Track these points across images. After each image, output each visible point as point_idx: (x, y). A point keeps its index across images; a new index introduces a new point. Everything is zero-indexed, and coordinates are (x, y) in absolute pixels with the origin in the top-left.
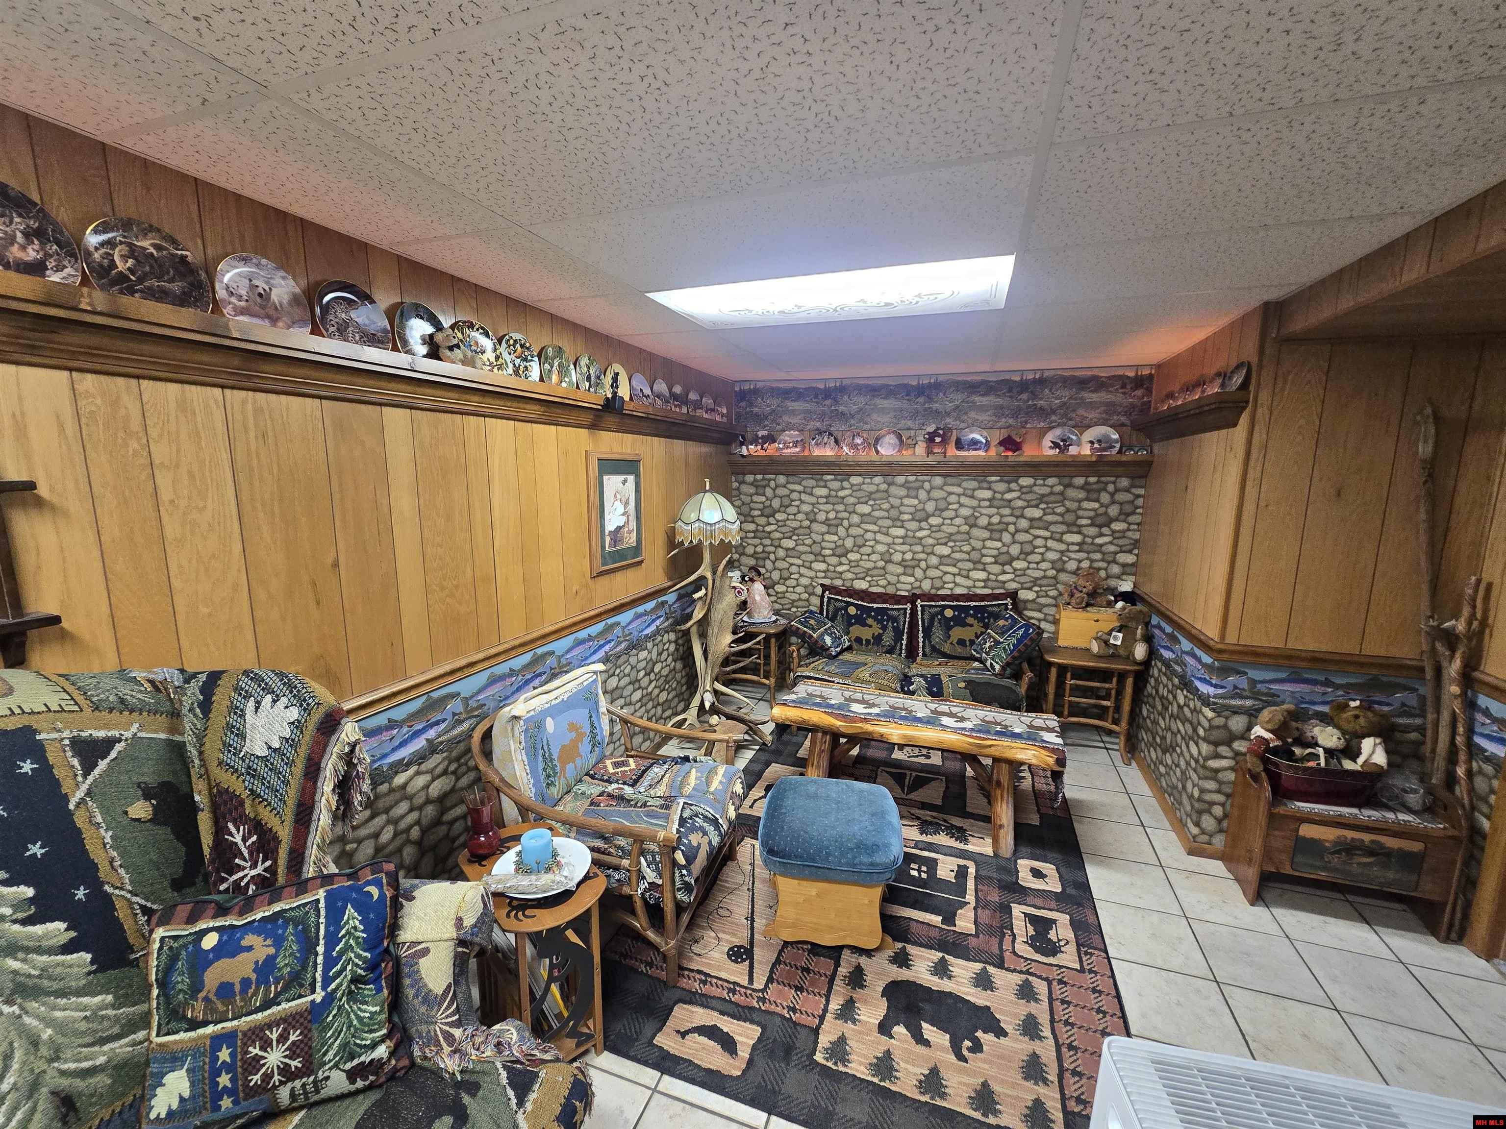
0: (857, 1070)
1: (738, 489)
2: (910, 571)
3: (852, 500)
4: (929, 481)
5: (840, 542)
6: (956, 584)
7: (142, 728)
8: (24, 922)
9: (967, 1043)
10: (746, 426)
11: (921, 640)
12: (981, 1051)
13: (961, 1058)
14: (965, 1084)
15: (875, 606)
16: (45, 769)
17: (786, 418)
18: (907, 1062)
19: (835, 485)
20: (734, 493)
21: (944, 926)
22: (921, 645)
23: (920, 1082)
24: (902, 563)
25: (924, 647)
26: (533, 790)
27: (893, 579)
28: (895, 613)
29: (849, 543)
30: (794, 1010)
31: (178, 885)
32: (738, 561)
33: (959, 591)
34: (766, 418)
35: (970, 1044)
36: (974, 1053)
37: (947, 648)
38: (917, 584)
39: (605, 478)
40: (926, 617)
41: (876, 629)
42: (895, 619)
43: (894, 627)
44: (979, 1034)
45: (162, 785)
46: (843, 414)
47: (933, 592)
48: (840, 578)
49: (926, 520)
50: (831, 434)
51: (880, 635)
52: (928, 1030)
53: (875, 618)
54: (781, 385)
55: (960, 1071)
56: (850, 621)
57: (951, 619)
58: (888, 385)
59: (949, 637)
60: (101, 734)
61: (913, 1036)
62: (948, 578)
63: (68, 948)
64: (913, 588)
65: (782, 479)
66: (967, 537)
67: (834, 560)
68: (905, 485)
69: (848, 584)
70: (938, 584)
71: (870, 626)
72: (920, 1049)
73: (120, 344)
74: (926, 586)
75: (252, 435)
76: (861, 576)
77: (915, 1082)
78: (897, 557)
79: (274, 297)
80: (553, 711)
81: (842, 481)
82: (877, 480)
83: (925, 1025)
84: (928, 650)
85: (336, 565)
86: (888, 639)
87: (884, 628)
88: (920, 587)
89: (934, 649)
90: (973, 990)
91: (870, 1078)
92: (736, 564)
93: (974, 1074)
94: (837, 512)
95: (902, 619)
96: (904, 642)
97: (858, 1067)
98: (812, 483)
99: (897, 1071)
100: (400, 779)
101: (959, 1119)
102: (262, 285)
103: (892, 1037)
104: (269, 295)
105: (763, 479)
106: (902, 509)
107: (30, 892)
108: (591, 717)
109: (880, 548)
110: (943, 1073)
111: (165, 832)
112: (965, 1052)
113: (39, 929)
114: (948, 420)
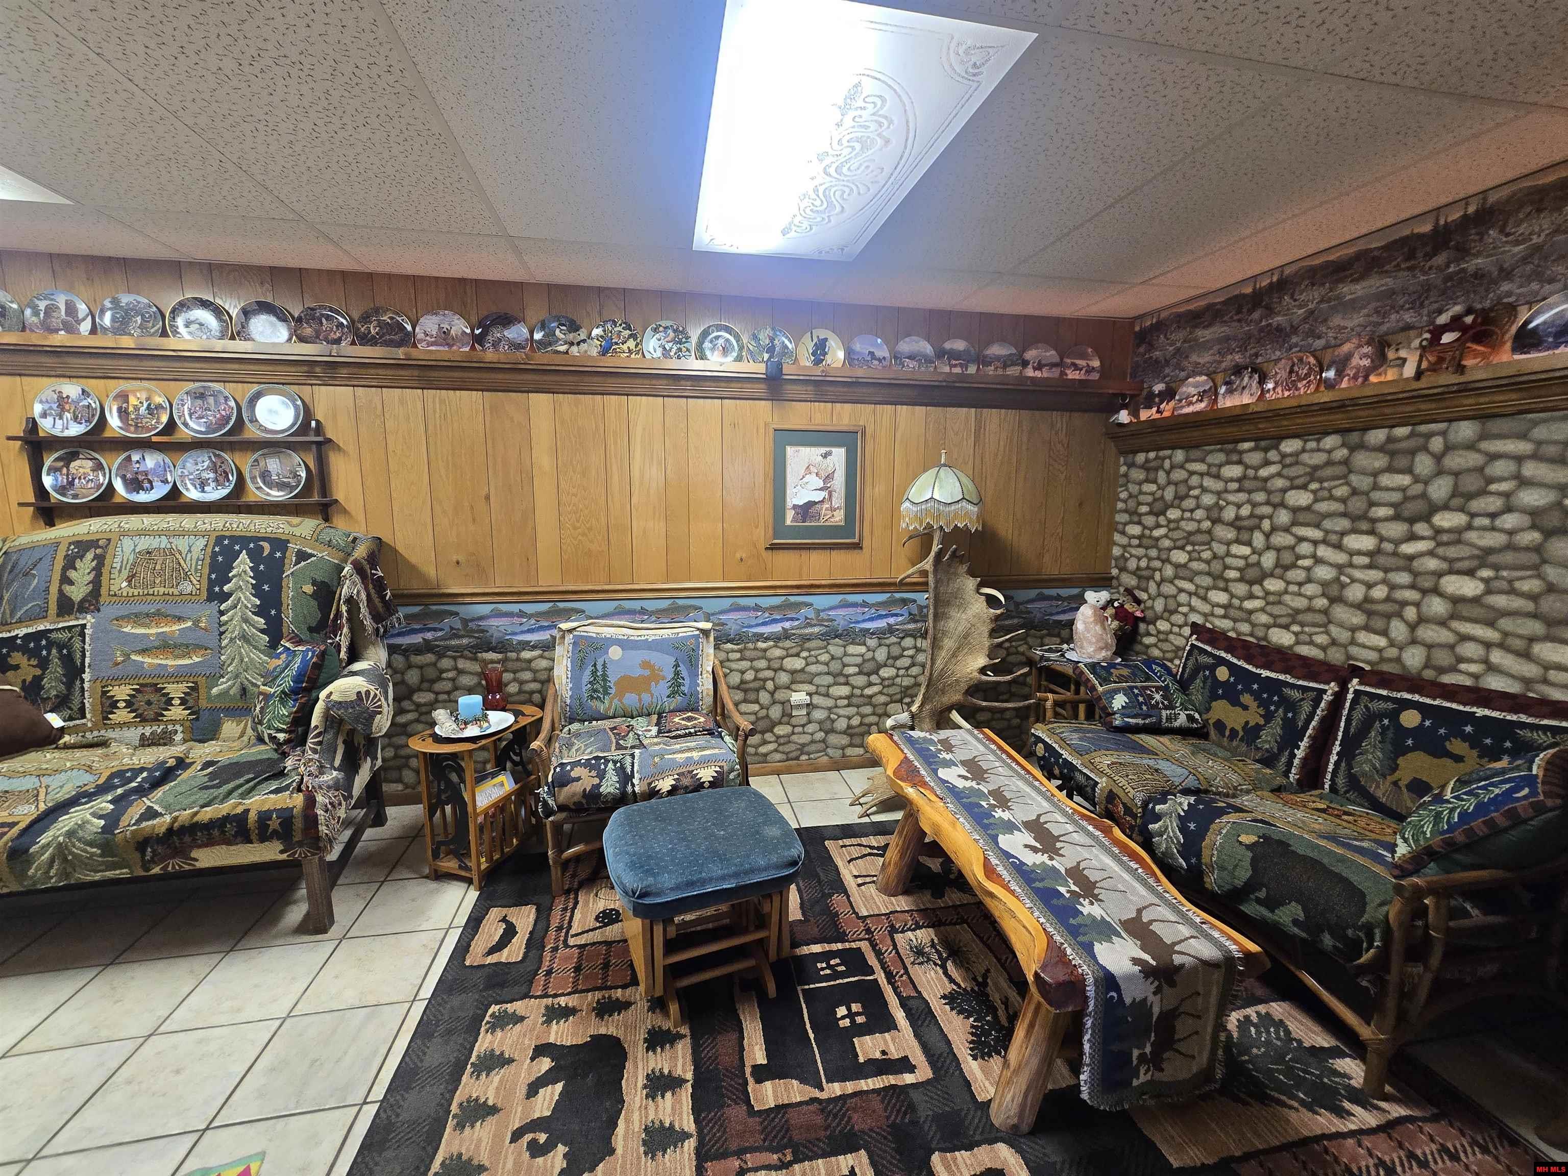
0: (483, 1042)
1: (1126, 475)
2: (1379, 623)
3: (1280, 483)
4: (1444, 433)
5: (1254, 558)
6: (1491, 668)
7: (328, 555)
8: (253, 613)
9: (542, 1138)
10: (1143, 382)
11: (1334, 758)
12: (533, 1156)
13: (517, 1136)
14: (478, 1146)
15: (1265, 673)
16: (283, 558)
17: (1194, 358)
18: (501, 1081)
19: (1255, 458)
20: (1122, 481)
21: (748, 1070)
22: (1331, 767)
23: (477, 1100)
24: (1364, 606)
25: (1335, 773)
26: (570, 693)
27: (1343, 636)
28: (1296, 695)
29: (1268, 560)
30: (549, 972)
31: (311, 630)
32: (1117, 578)
33: (1495, 683)
34: (1167, 362)
35: (542, 1142)
36: (528, 1148)
37: (1381, 790)
38: (1393, 652)
39: (790, 450)
40: (1357, 715)
41: (1254, 716)
42: (1291, 706)
43: (1285, 719)
44: (561, 1149)
45: (323, 582)
46: (1279, 329)
47: (1429, 674)
48: (1248, 621)
49: (1427, 518)
50: (1254, 370)
51: (1258, 728)
52: (552, 1093)
53: (1257, 696)
54: (1192, 307)
55: (497, 1137)
56: (1216, 691)
57: (1409, 732)
58: (1368, 251)
59: (1395, 768)
60: (310, 551)
61: (538, 1079)
62: (1470, 650)
63: (263, 631)
64: (1382, 660)
65: (1179, 455)
66: (1534, 558)
67: (1240, 589)
68: (1386, 448)
69: (1260, 633)
70: (1442, 658)
71: (1245, 708)
72: (522, 1090)
73: (363, 371)
74: (1414, 658)
75: (437, 416)
76: (1283, 621)
77: (474, 1096)
78: (1356, 593)
79: (453, 332)
80: (624, 644)
81: (1266, 450)
82: (1330, 441)
83: (559, 1087)
84: (1341, 781)
85: (487, 498)
86: (1269, 738)
87: (1268, 717)
88: (1398, 660)
89: (1354, 783)
90: (637, 1126)
91: (474, 1054)
92: (1114, 583)
93: (495, 1152)
94: (1254, 505)
95: (1306, 707)
96: (1300, 753)
97: (487, 1041)
98: (1220, 457)
99: (487, 1075)
100: (526, 655)
101: (429, 1149)
102: (446, 326)
103: (532, 1059)
104: (449, 331)
105: (1157, 458)
106: (1376, 496)
107: (258, 603)
108: (677, 666)
109: (1324, 573)
110: (491, 1121)
111: (314, 603)
112: (528, 1137)
113: (256, 618)
114: (1505, 287)
